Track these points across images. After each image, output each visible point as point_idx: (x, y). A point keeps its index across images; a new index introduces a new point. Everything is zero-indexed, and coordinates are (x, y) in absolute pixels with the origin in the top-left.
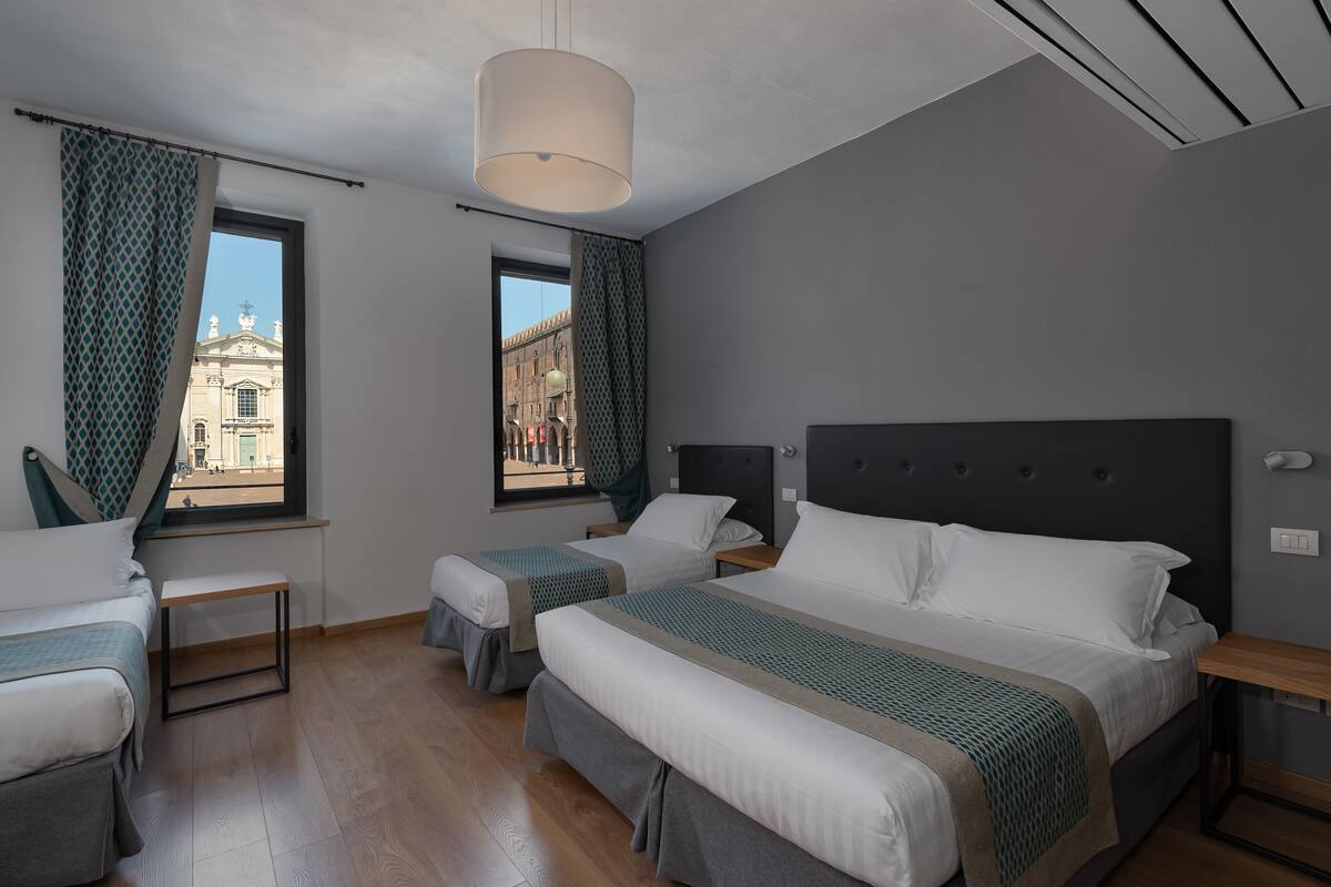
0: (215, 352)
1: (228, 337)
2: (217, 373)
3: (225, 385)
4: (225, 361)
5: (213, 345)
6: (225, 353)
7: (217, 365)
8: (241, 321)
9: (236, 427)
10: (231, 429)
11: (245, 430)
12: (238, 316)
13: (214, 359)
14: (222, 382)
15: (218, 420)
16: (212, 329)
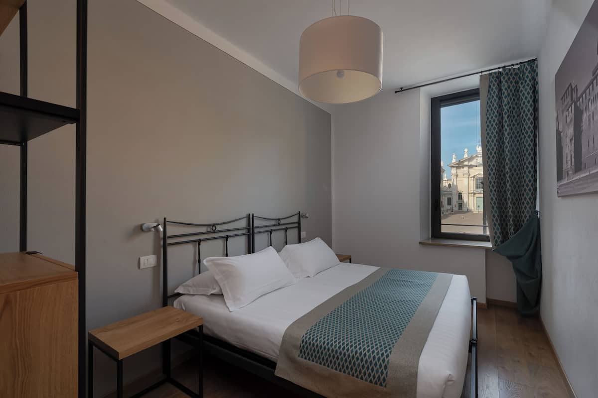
0: (466, 163)
1: (472, 156)
2: (467, 172)
3: (470, 176)
4: (470, 167)
5: (465, 161)
6: (471, 163)
7: (467, 168)
8: (477, 149)
9: (475, 194)
10: (473, 194)
11: (478, 195)
12: (476, 146)
13: (466, 166)
14: (469, 175)
15: (467, 191)
16: (466, 154)
